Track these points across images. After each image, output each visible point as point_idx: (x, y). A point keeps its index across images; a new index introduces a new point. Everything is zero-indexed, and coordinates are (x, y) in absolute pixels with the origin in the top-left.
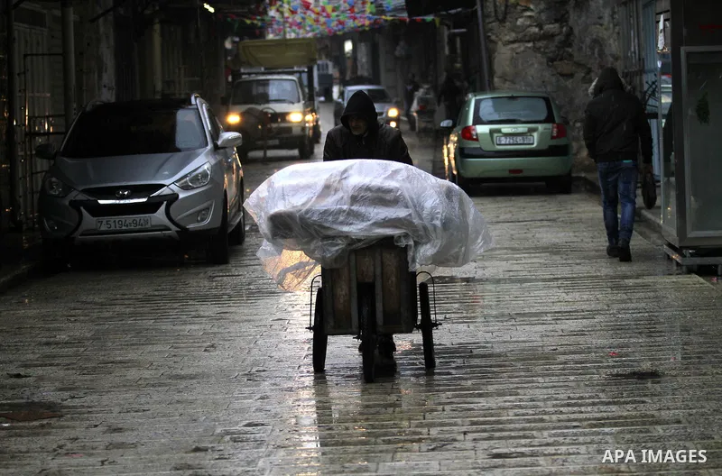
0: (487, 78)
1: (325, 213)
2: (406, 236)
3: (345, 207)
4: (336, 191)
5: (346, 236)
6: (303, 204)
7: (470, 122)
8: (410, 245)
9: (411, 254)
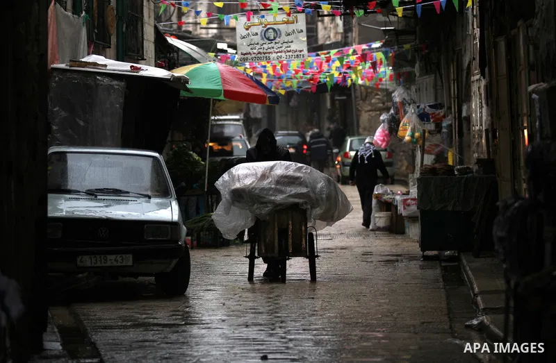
0: (356, 128)
1: (263, 189)
2: (306, 203)
3: (273, 186)
4: (268, 178)
5: (273, 202)
6: (251, 184)
7: (348, 150)
8: (308, 209)
9: (308, 212)
